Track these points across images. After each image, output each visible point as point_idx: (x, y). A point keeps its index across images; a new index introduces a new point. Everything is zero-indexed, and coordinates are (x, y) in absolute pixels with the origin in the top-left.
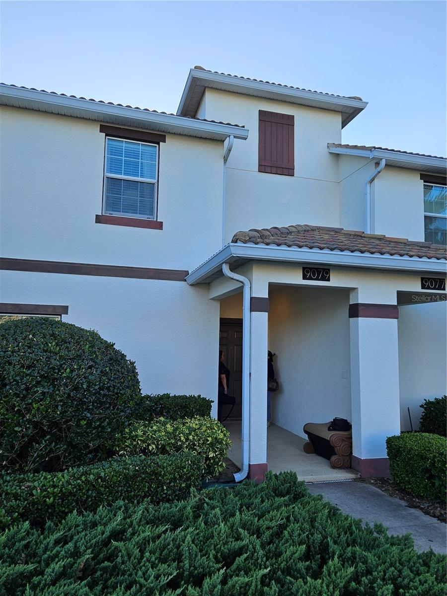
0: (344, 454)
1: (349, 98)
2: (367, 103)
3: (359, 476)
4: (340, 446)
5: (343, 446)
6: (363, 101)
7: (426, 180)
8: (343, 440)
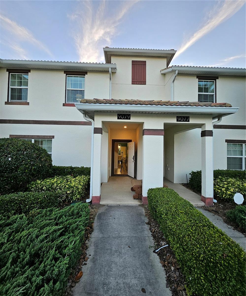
0: (139, 193)
1: (171, 50)
2: (176, 51)
3: (142, 204)
4: (137, 190)
5: (139, 190)
6: (175, 50)
7: (199, 78)
8: (138, 188)
